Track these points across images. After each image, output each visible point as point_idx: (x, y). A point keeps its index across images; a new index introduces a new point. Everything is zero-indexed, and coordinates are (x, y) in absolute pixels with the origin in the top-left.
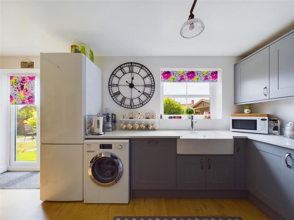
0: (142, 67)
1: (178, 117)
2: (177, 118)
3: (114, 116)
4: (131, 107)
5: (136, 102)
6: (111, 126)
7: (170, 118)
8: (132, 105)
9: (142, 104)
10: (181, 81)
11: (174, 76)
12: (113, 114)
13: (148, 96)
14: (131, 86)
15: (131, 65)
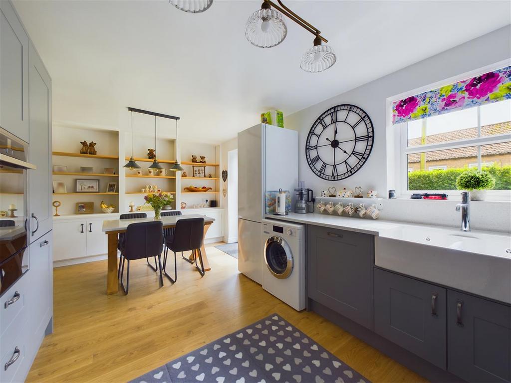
0: (351, 107)
1: (435, 195)
2: (435, 198)
3: (310, 192)
4: (334, 178)
5: (342, 169)
6: (304, 206)
7: (416, 197)
8: (335, 174)
9: (351, 172)
10: (447, 109)
11: (427, 103)
12: (308, 190)
13: (360, 157)
14: (335, 144)
15: (334, 110)
